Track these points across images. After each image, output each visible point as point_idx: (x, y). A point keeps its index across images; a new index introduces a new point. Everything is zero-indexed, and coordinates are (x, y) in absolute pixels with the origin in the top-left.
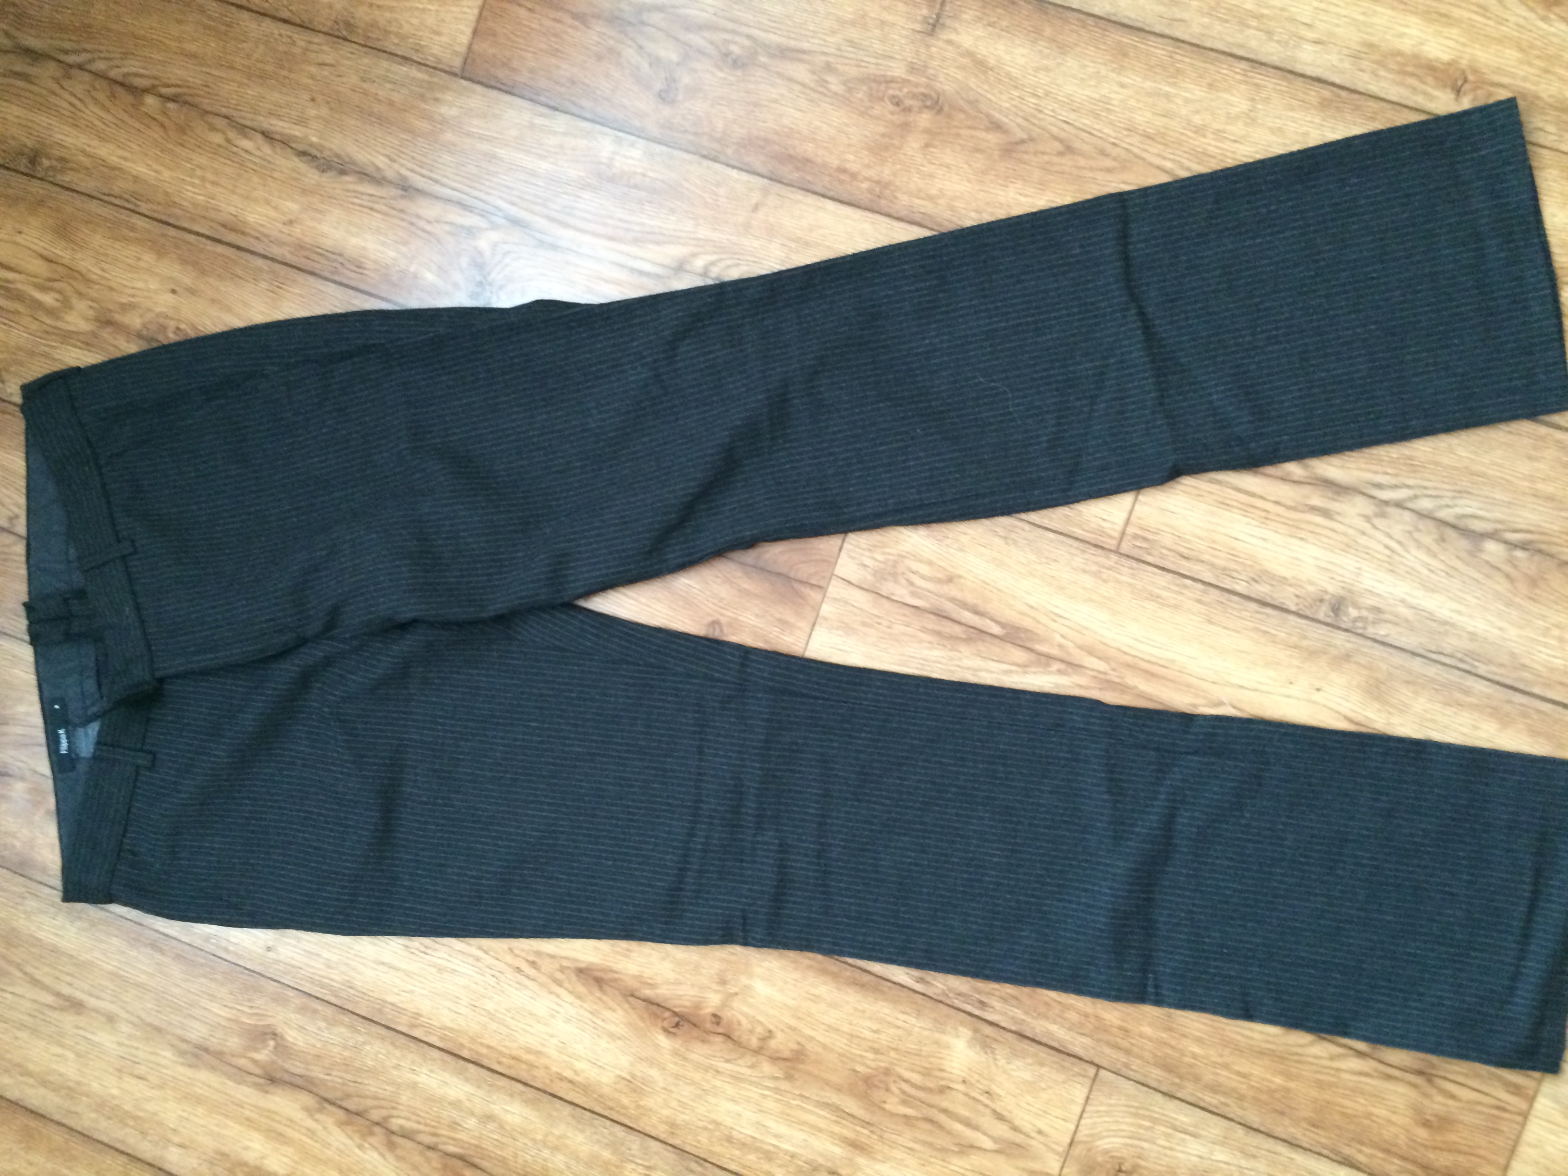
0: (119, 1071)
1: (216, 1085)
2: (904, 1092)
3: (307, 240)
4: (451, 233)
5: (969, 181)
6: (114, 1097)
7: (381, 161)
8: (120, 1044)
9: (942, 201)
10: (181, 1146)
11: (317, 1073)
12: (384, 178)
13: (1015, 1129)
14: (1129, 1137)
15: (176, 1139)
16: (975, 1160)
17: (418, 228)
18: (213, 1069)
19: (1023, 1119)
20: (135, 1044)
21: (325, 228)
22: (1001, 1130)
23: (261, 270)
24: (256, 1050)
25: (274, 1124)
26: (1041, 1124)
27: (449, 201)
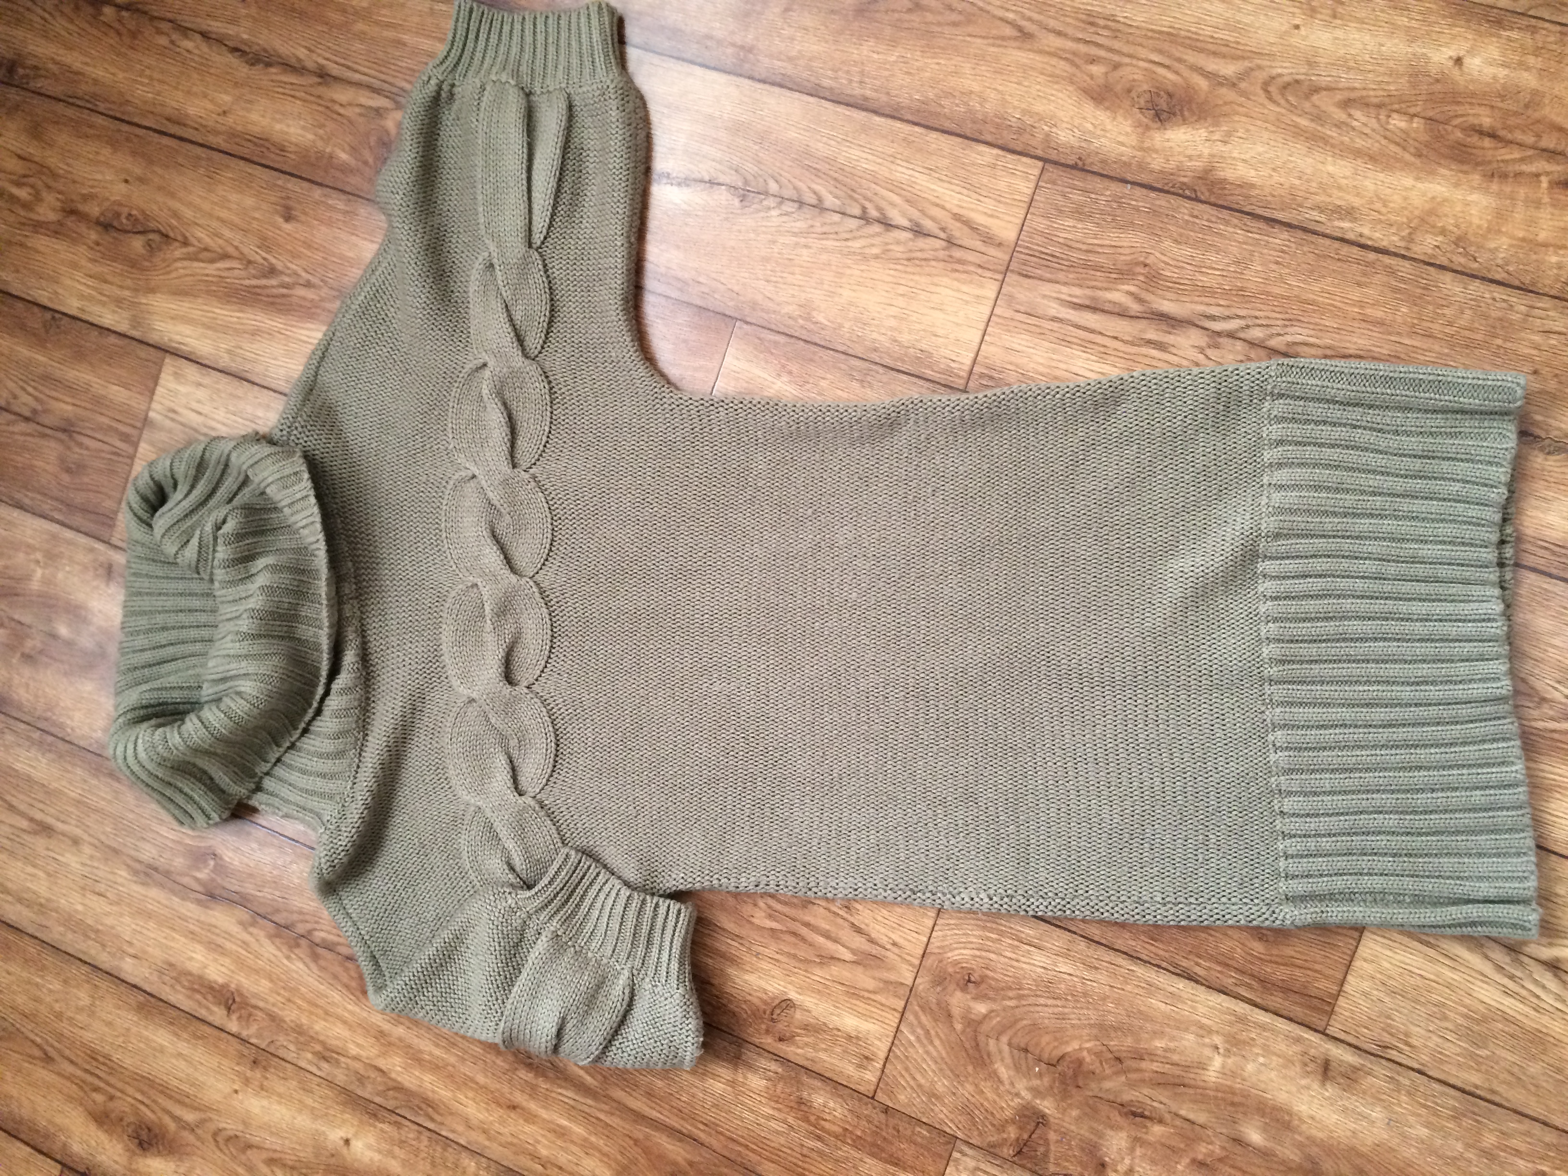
0: (83, 889)
1: (164, 902)
2: (770, 907)
3: (239, 128)
4: (361, 115)
5: (827, 42)
6: (76, 911)
7: (302, 53)
8: (83, 864)
9: (801, 62)
10: (135, 957)
11: (249, 889)
12: (304, 68)
13: (871, 941)
14: (978, 949)
15: (131, 951)
16: (835, 970)
17: (332, 111)
18: (162, 886)
19: (878, 931)
20: (96, 864)
21: (254, 117)
22: (859, 942)
23: (199, 158)
24: (198, 869)
25: (214, 937)
26: (895, 937)
27: (359, 85)
